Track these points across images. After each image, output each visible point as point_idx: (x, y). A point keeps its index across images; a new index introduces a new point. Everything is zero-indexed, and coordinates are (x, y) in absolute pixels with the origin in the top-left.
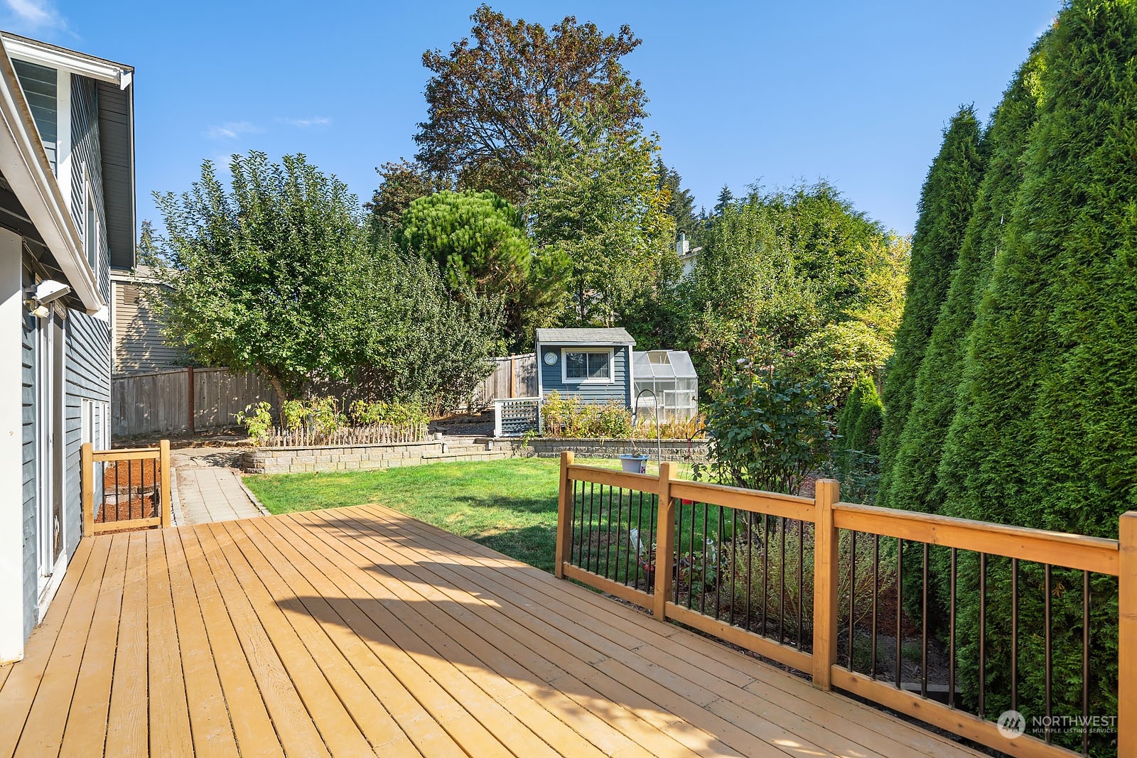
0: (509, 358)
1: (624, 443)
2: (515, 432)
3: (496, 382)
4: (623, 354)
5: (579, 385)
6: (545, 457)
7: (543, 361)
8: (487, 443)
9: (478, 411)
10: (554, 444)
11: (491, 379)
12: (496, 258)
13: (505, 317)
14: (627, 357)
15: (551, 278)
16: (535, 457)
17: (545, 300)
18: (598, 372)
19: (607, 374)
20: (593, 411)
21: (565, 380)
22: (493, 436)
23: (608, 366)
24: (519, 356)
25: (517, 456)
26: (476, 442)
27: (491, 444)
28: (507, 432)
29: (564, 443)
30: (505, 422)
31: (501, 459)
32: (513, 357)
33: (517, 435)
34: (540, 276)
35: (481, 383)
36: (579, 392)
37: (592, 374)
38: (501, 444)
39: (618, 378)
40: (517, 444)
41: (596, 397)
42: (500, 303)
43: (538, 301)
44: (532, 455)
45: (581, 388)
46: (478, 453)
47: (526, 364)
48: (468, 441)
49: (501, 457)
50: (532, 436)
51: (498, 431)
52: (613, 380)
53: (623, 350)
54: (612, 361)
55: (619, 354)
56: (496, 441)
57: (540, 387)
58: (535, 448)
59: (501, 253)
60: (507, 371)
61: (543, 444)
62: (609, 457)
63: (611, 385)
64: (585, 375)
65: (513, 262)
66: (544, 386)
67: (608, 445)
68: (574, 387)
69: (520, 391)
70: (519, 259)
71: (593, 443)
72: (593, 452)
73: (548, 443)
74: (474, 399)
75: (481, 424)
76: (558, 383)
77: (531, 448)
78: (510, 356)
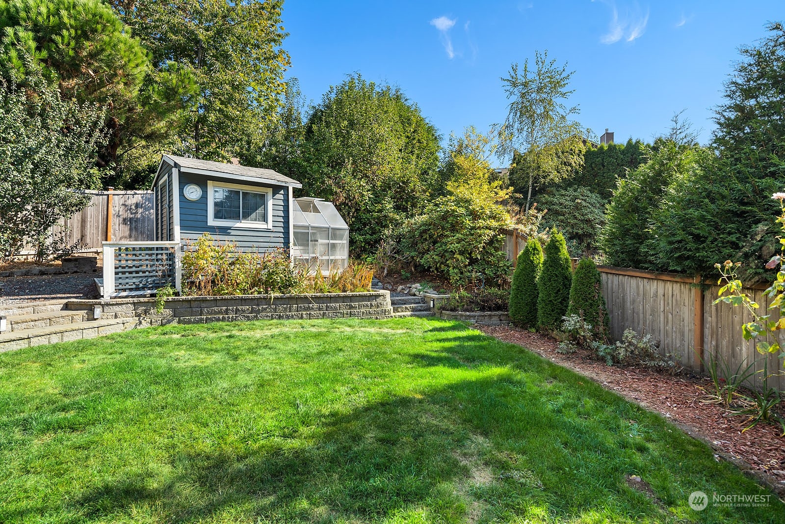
0: (106, 193)
1: (298, 299)
2: (137, 289)
3: (83, 222)
4: (281, 197)
5: (229, 228)
6: (189, 322)
7: (181, 194)
8: (90, 309)
9: (55, 259)
10: (203, 305)
11: (77, 216)
12: (93, 55)
13: (105, 137)
14: (286, 200)
15: (173, 103)
16: (174, 324)
17: (159, 130)
18: (253, 215)
19: (264, 219)
20: (252, 260)
21: (211, 221)
22: (98, 296)
23: (266, 209)
24: (118, 192)
25: (145, 325)
26: (66, 307)
27: (98, 311)
28: (125, 290)
29: (219, 303)
30: (119, 271)
31: (119, 331)
32: (110, 192)
33: (141, 293)
34: (155, 97)
35: (61, 221)
36: (230, 238)
37: (246, 216)
38: (117, 309)
39: (277, 224)
40: (143, 309)
41: (255, 244)
42: (99, 117)
43: (149, 130)
44: (169, 322)
45: (233, 232)
46: (75, 326)
47: (129, 202)
48: (53, 306)
49: (119, 330)
50: (169, 295)
51: (108, 287)
52: (270, 226)
53: (282, 192)
54: (270, 203)
55: (277, 196)
56: (108, 304)
57: (177, 229)
58: (174, 312)
59: (103, 50)
60: (102, 208)
61: (186, 305)
62: (280, 317)
63: (268, 231)
64: (236, 217)
65: (122, 67)
66: (183, 227)
67: (278, 302)
68: (224, 231)
69: (119, 234)
70: (132, 65)
71: (258, 301)
72: (258, 312)
73: (193, 304)
74: (49, 242)
75: (64, 276)
76: (202, 225)
77: (168, 312)
78: (107, 190)
